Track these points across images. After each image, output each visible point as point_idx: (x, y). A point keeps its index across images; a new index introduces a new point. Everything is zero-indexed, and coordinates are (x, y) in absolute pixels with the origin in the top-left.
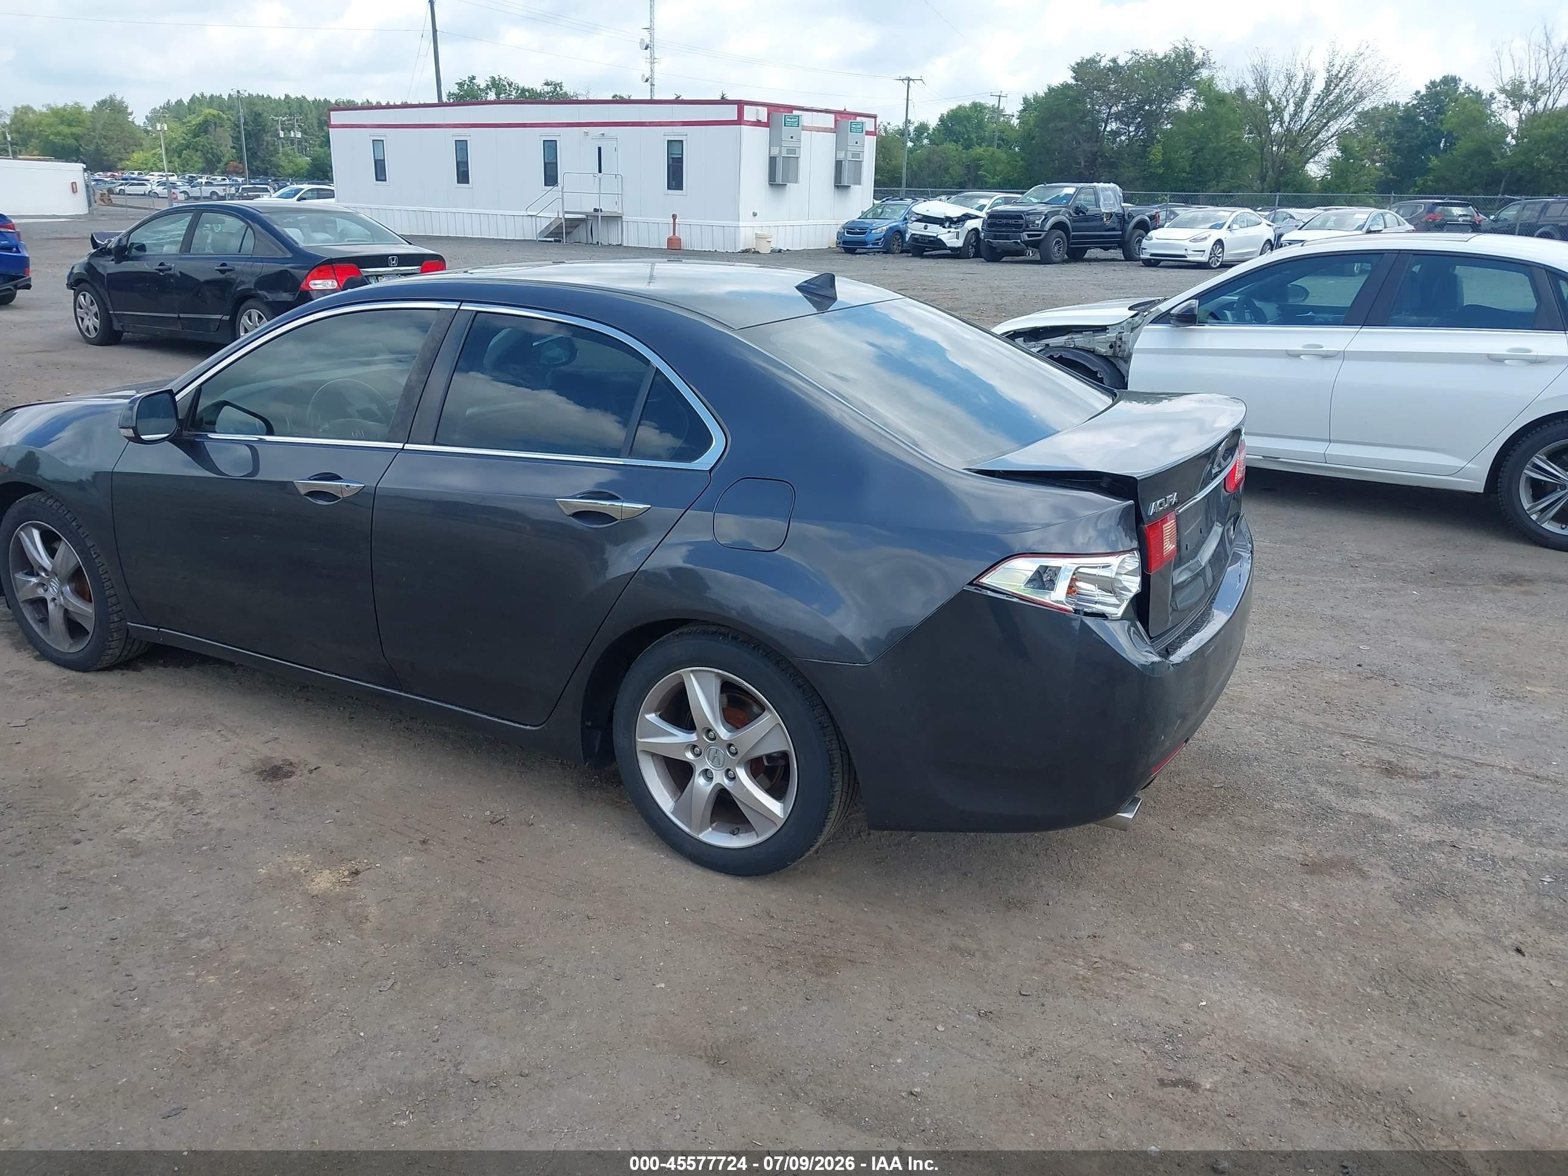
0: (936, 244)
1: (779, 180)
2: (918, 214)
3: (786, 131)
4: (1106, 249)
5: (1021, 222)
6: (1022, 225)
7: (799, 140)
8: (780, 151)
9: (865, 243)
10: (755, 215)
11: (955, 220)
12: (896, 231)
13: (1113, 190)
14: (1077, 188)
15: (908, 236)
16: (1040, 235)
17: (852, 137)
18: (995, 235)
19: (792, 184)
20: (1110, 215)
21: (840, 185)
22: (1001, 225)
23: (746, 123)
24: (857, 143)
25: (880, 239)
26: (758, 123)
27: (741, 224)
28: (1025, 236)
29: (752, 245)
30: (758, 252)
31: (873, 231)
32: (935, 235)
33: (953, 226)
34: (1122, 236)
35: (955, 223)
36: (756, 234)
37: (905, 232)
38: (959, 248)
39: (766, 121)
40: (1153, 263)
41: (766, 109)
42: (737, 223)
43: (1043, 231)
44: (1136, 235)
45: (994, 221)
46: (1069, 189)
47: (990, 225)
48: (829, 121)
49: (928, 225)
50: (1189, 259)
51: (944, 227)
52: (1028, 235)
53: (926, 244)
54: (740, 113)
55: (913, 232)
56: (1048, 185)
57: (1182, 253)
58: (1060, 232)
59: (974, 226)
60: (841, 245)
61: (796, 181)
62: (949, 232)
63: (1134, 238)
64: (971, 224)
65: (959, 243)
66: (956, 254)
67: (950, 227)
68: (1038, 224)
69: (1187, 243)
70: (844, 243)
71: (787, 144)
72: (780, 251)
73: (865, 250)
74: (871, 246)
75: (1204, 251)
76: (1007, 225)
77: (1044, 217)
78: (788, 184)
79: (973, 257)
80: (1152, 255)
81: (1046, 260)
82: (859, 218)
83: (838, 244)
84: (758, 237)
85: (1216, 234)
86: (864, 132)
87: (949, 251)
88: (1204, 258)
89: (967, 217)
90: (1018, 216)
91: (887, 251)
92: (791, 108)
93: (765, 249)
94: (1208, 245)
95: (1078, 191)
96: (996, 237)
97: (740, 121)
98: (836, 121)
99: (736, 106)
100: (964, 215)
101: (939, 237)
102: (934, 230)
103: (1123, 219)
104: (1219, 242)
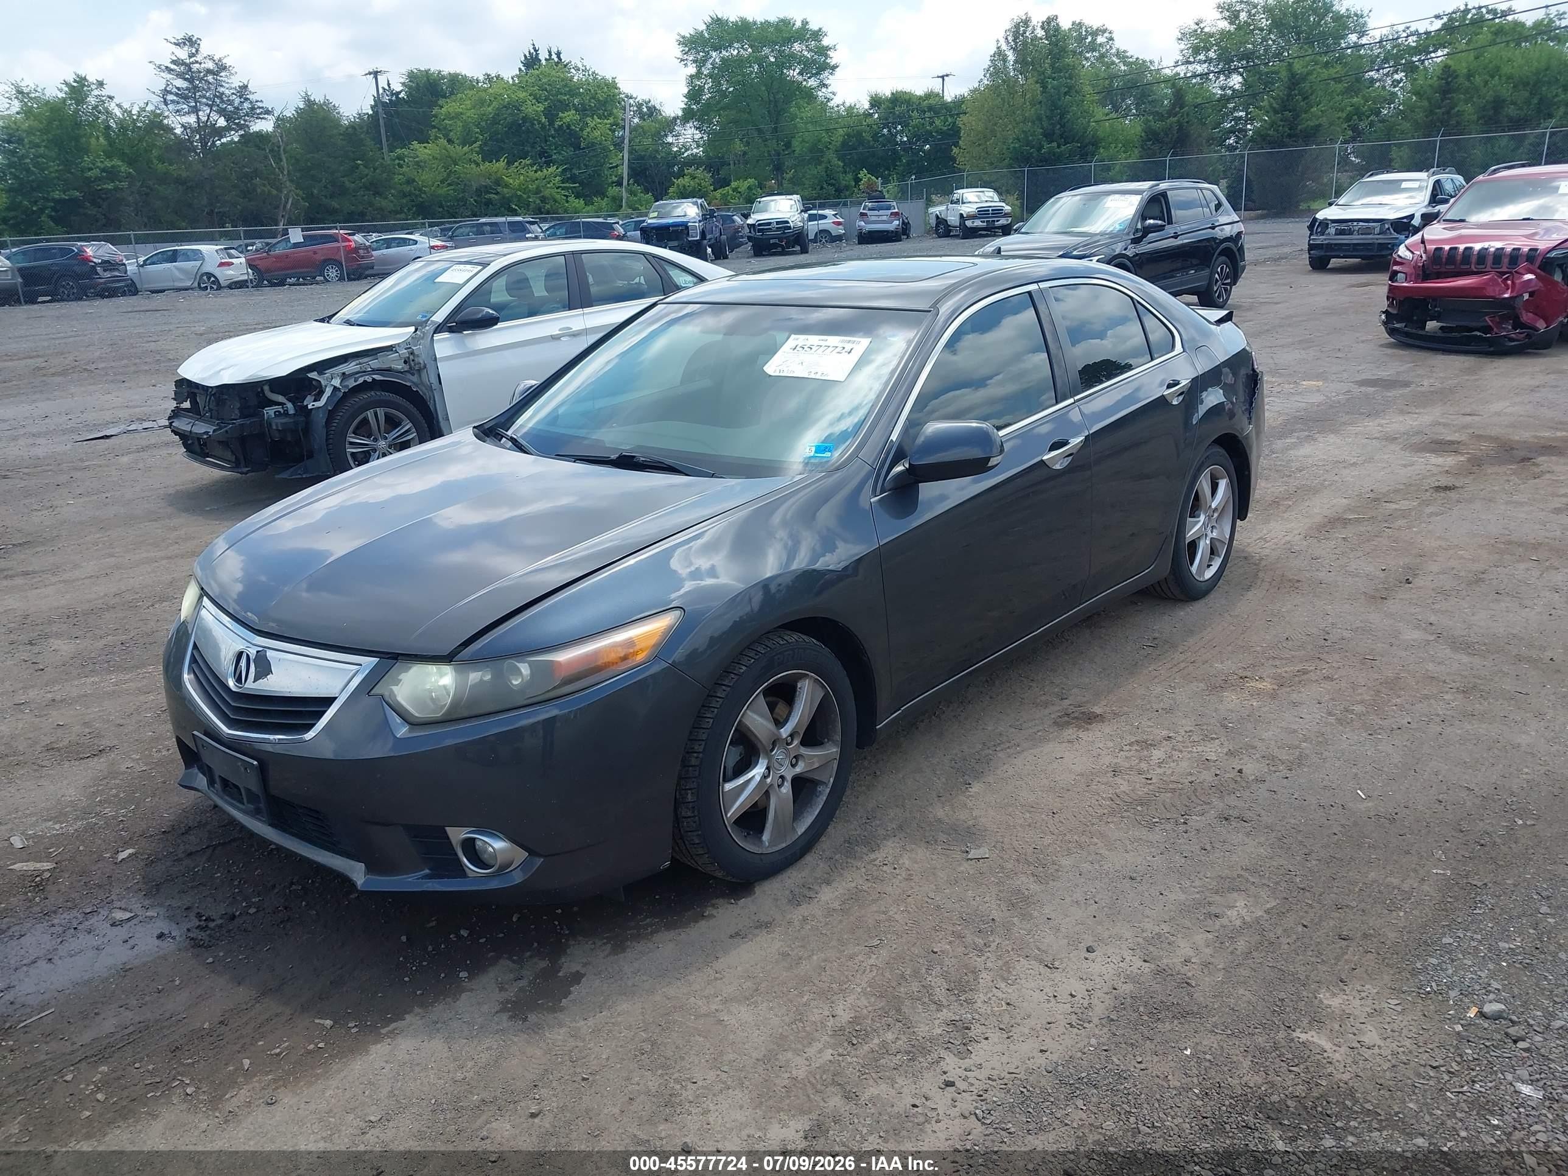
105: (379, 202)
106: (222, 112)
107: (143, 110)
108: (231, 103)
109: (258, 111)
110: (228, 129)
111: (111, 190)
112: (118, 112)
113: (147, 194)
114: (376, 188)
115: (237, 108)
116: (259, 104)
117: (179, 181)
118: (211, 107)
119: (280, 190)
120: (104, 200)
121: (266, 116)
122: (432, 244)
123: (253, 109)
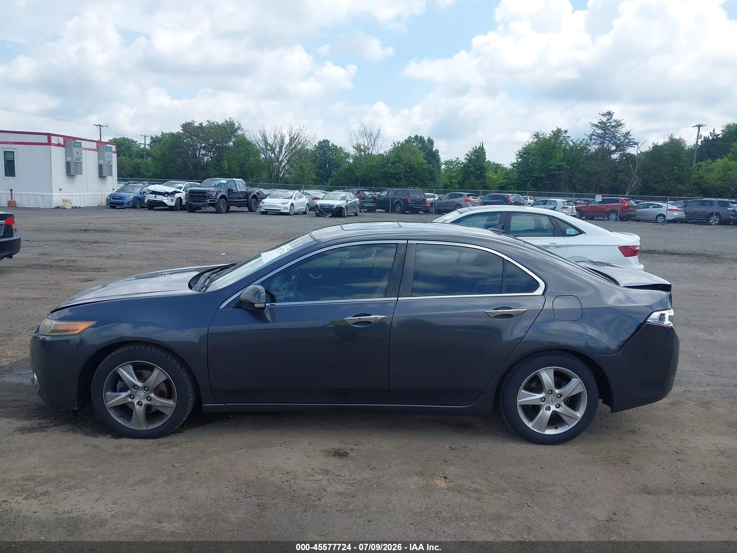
0: (162, 204)
1: (72, 172)
2: (150, 190)
3: (75, 150)
4: (239, 207)
5: (206, 195)
6: (206, 196)
7: (81, 154)
8: (72, 159)
9: (123, 204)
10: (60, 190)
11: (170, 193)
12: (138, 198)
13: (242, 182)
14: (227, 181)
15: (146, 201)
16: (215, 201)
17: (107, 154)
18: (194, 201)
19: (78, 175)
20: (242, 192)
21: (102, 176)
22: (196, 196)
23: (53, 145)
24: (109, 156)
25: (131, 202)
26: (59, 145)
27: (54, 194)
28: (208, 201)
29: (61, 204)
30: (65, 208)
31: (126, 198)
32: (161, 200)
33: (169, 196)
34: (247, 201)
35: (170, 195)
36: (62, 199)
37: (144, 198)
38: (173, 206)
39: (63, 144)
40: (265, 213)
41: (63, 138)
42: (51, 194)
43: (216, 199)
44: (253, 201)
45: (192, 194)
46: (224, 181)
47: (190, 196)
48: (94, 146)
49: (157, 195)
50: (282, 211)
51: (165, 197)
52: (210, 201)
53: (156, 204)
54: (49, 140)
55: (149, 199)
56: (213, 179)
57: (279, 209)
58: (224, 199)
59: (179, 196)
60: (109, 205)
61: (81, 174)
62: (168, 199)
63: (252, 202)
64: (177, 195)
65: (173, 204)
66: (171, 209)
67: (168, 197)
68: (214, 196)
69: (280, 205)
70: (111, 203)
71: (76, 156)
72: (76, 208)
73: (123, 207)
74: (126, 205)
75: (287, 208)
76: (199, 196)
77: (216, 193)
78: (76, 175)
79: (180, 210)
80: (265, 210)
81: (218, 212)
82: (116, 192)
83: (107, 204)
84: (64, 201)
85: (291, 201)
86: (112, 152)
87: (168, 208)
88: (288, 211)
89: (175, 192)
90: (204, 192)
91: (134, 207)
92: (76, 139)
93: (68, 206)
94: (288, 205)
95: (228, 182)
96: (194, 202)
97: (49, 143)
98: (97, 146)
99: (47, 136)
100: (174, 191)
101: (163, 201)
102: (159, 198)
103: (246, 195)
104: (292, 204)
105: (681, 187)
106: (615, 144)
107: (581, 142)
108: (619, 140)
109: (631, 143)
110: (615, 151)
111: (557, 174)
112: (571, 144)
113: (571, 177)
114: (680, 180)
115: (622, 142)
116: (632, 140)
117: (587, 172)
118: (610, 141)
119: (630, 178)
120: (554, 178)
121: (634, 145)
122: (669, 208)
123: (629, 142)
